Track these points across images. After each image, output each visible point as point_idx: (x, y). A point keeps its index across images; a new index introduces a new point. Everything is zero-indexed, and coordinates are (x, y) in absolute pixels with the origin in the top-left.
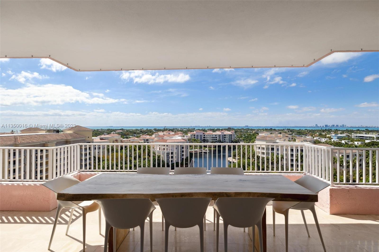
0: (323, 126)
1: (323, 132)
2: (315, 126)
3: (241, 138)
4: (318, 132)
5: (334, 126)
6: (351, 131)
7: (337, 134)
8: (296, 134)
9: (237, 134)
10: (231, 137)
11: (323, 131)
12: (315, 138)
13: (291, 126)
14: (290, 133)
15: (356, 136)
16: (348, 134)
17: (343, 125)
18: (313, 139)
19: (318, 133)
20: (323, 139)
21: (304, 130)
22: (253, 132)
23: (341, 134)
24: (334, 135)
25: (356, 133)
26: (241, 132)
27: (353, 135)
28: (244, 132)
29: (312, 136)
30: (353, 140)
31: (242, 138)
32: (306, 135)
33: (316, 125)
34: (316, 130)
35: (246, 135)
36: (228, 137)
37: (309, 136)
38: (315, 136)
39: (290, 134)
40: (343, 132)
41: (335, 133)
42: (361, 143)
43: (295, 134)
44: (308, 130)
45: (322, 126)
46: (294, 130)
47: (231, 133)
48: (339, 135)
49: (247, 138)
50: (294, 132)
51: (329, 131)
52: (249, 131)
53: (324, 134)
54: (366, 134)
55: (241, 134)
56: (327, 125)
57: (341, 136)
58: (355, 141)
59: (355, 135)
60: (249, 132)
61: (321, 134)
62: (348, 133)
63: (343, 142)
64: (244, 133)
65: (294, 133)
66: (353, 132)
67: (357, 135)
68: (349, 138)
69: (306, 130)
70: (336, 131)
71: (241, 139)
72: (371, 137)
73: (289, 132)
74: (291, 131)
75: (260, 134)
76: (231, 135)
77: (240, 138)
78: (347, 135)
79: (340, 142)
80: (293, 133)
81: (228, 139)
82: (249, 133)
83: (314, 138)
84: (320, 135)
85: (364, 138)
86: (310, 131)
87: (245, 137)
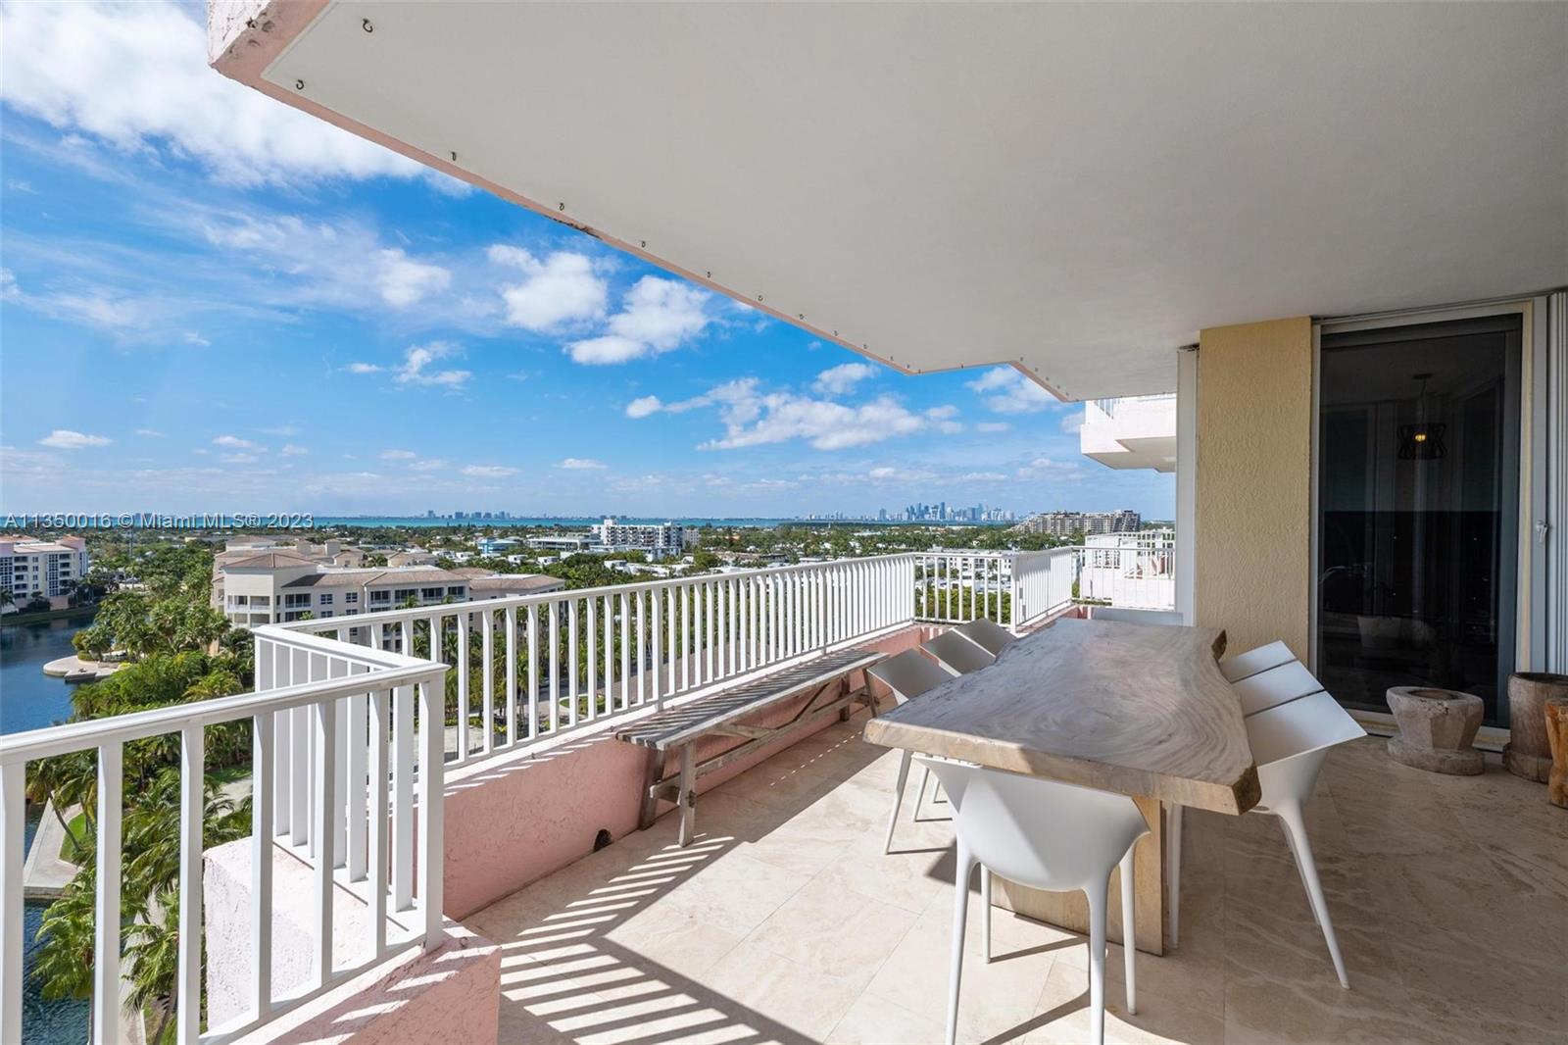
0: (450, 517)
1: (455, 533)
2: (426, 515)
3: (121, 566)
4: (438, 534)
5: (479, 514)
6: (523, 529)
7: (494, 539)
8: (369, 543)
9: (94, 550)
10: (66, 565)
11: (455, 530)
12: (435, 553)
13: (348, 516)
14: (348, 539)
15: (540, 543)
16: (518, 538)
17: (503, 513)
18: (429, 556)
19: (438, 538)
20: (459, 554)
21: (394, 528)
22: (183, 538)
23: (501, 537)
24: (485, 541)
25: (537, 534)
26: (118, 540)
27: (532, 541)
28: (136, 542)
29: (422, 546)
30: (532, 554)
31: (128, 569)
32: (403, 543)
33: (431, 512)
34: (432, 529)
35: (147, 553)
36: (43, 567)
37: (413, 547)
38: (433, 546)
39: (349, 543)
40: (504, 534)
41: (485, 535)
42: (553, 560)
43: (365, 543)
44: (409, 529)
45: (446, 517)
46: (361, 528)
47: (62, 545)
48: (500, 541)
49: (158, 567)
50: (361, 536)
51: (470, 531)
52: (161, 534)
53: (455, 538)
54: (560, 536)
55: (116, 549)
56: (462, 513)
57: (503, 545)
58: (540, 556)
59: (535, 539)
60: (165, 539)
61: (449, 540)
62: (518, 535)
63: (511, 559)
64: (134, 545)
65: (363, 539)
66: (529, 533)
67: (541, 540)
68: (521, 548)
69: (404, 528)
70: (487, 531)
71: (121, 570)
72: (571, 544)
73: (343, 535)
74: (352, 534)
75: (229, 548)
76: (66, 556)
77: (116, 567)
78: (518, 540)
79: (504, 561)
80: (358, 540)
81: (41, 574)
82: (167, 546)
83: (430, 552)
84: (447, 542)
85: (557, 546)
86: (415, 531)
87: (147, 563)
